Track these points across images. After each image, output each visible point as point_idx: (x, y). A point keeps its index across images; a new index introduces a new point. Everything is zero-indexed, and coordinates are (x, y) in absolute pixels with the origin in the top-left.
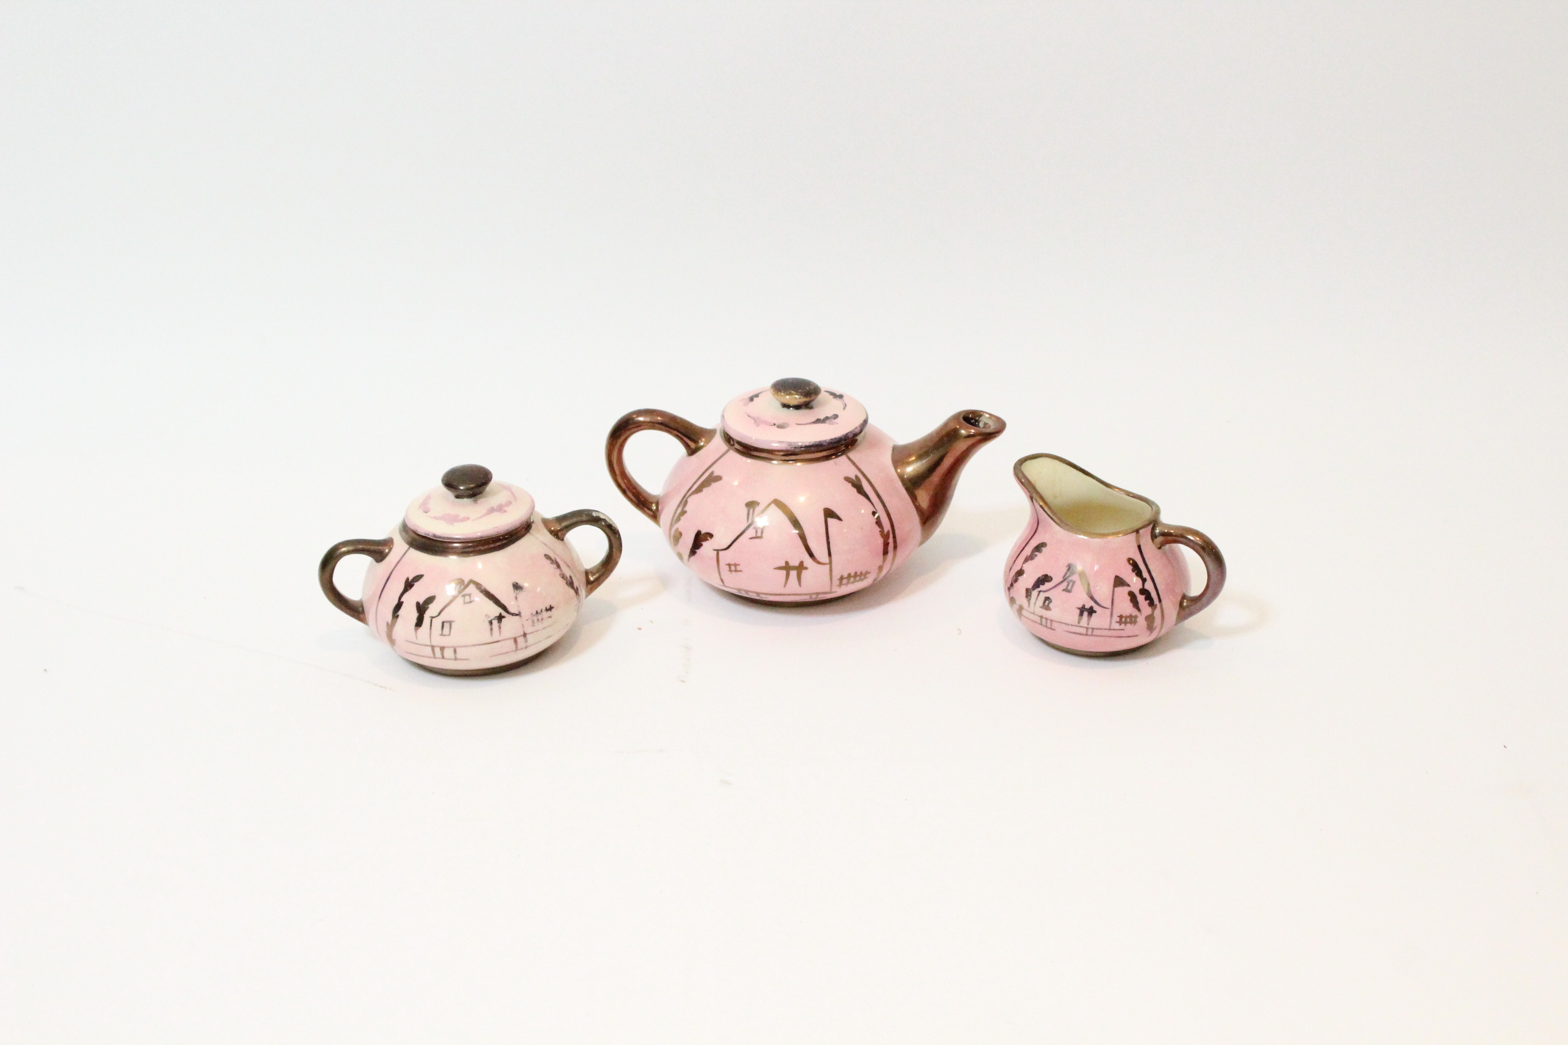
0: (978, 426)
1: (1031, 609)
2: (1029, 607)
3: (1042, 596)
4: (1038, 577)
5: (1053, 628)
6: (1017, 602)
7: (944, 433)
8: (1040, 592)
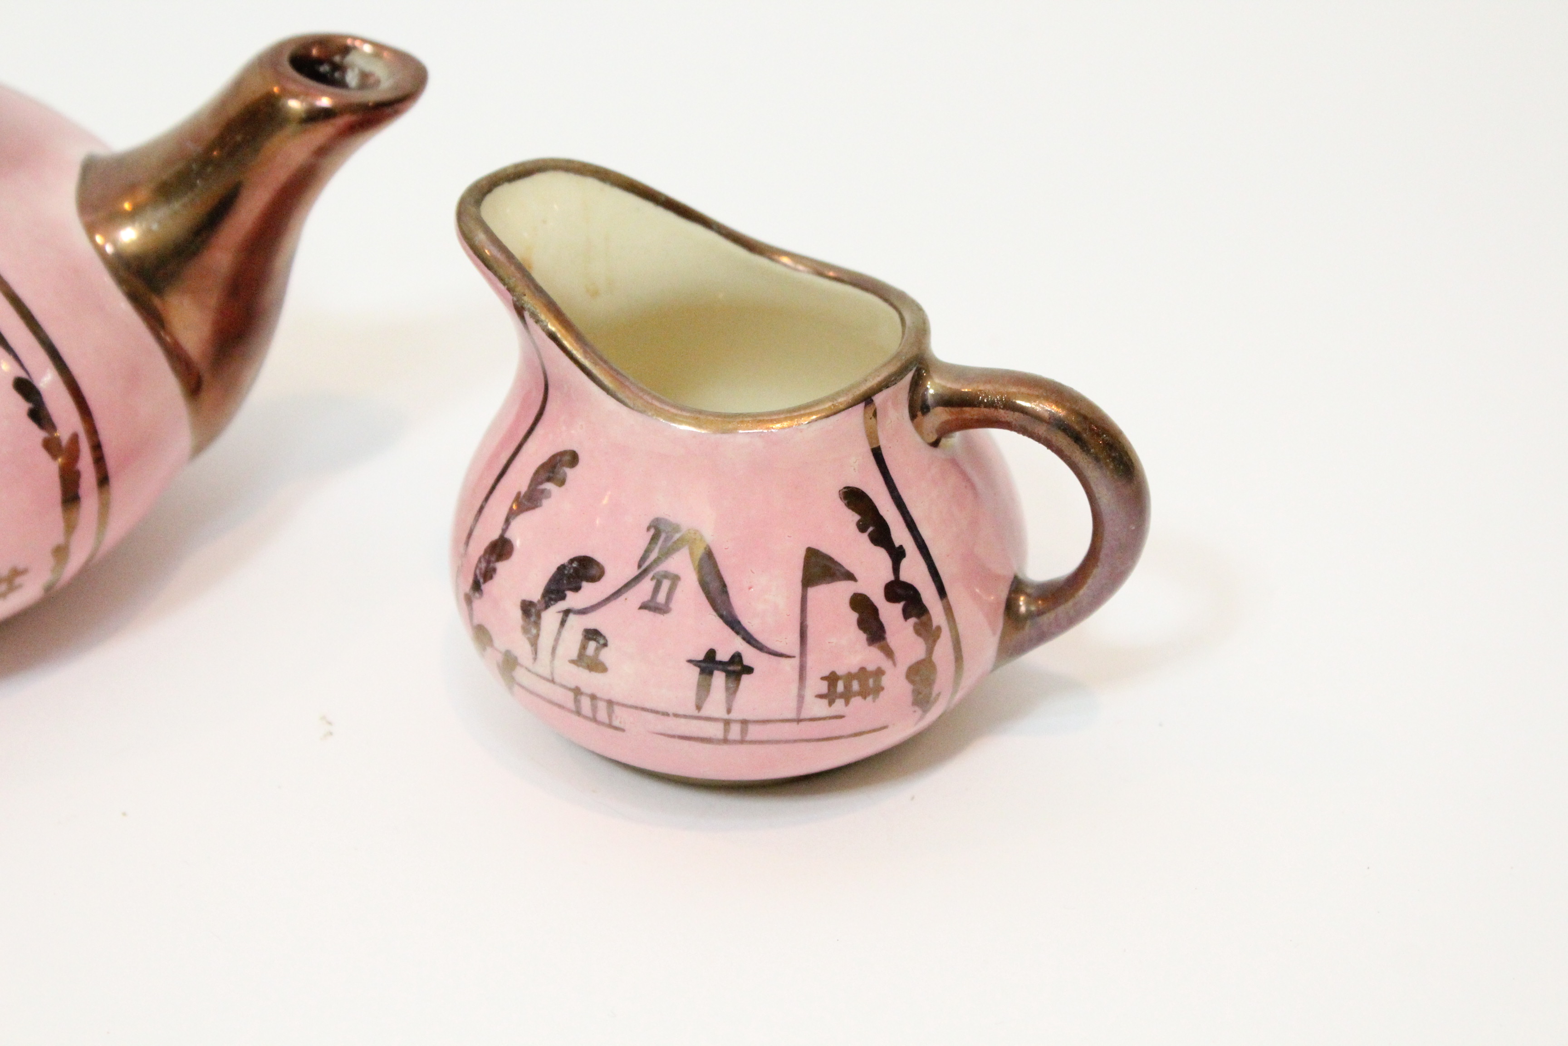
0: (341, 84)
1: (543, 665)
2: (535, 659)
3: (577, 625)
4: (558, 565)
5: (616, 723)
6: (497, 643)
7: (233, 110)
8: (567, 612)
